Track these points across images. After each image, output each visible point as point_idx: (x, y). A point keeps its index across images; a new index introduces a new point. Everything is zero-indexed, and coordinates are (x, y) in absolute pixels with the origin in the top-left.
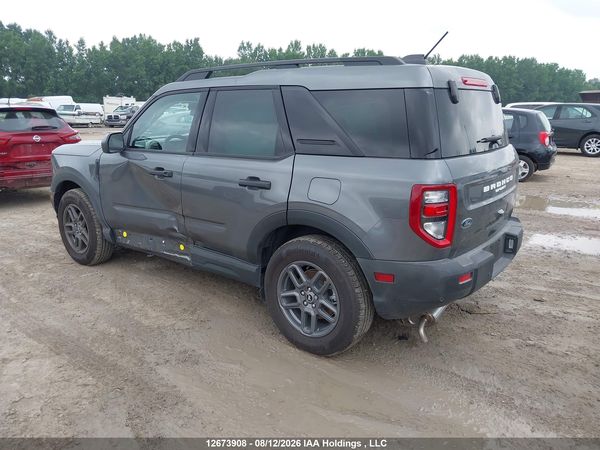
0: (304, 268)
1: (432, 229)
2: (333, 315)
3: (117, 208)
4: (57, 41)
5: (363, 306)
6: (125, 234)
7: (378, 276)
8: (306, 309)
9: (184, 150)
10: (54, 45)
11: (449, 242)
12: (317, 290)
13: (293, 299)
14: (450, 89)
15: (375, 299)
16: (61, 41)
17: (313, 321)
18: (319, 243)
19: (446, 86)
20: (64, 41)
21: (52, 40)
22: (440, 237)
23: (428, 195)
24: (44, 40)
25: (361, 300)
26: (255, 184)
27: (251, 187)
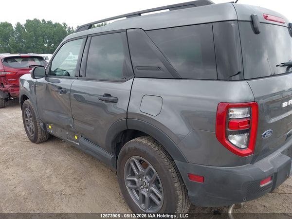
0: (140, 161)
1: (236, 140)
2: (159, 199)
4: (68, 27)
5: (181, 197)
6: (50, 127)
7: (190, 176)
8: (142, 192)
9: (74, 76)
10: (66, 29)
11: (251, 151)
12: (149, 179)
13: (134, 182)
14: (252, 22)
15: (189, 193)
16: (69, 27)
17: (147, 201)
18: (149, 144)
19: (249, 19)
20: (71, 27)
21: (65, 27)
22: (243, 146)
23: (232, 111)
24: (62, 27)
25: (179, 192)
26: (110, 99)
27: (106, 101)
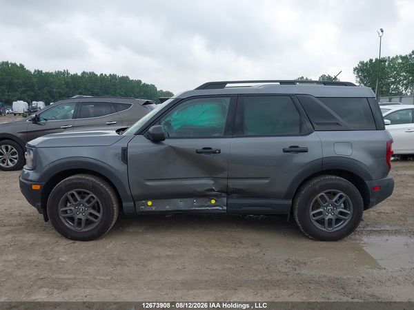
3: (149, 183)
6: (150, 203)
7: (374, 188)
8: (328, 217)
9: (222, 135)
26: (295, 150)
